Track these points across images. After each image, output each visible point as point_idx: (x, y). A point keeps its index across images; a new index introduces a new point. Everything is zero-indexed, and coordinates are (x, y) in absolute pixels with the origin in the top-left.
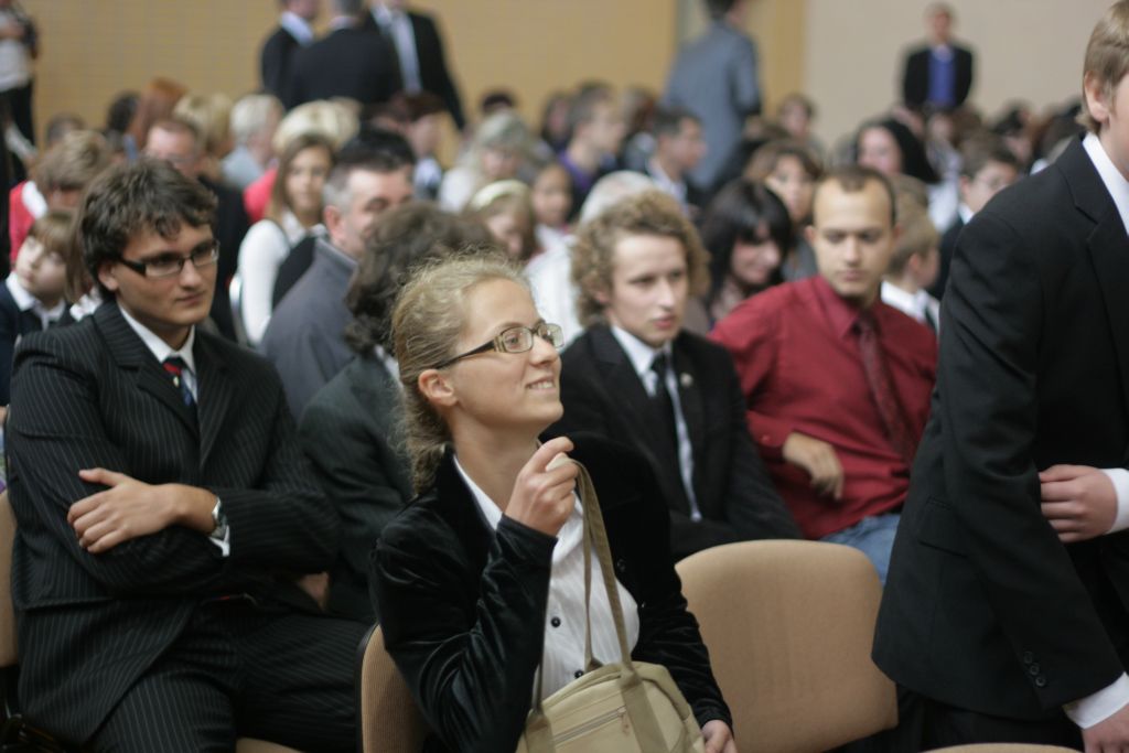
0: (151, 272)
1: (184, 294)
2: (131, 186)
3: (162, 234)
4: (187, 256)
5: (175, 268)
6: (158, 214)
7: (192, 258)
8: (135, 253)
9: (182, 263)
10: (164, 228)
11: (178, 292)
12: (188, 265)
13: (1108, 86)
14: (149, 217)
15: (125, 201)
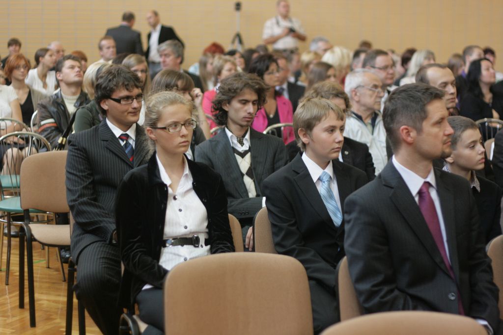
0: (123, 102)
1: (133, 111)
2: (115, 72)
3: (127, 89)
4: (134, 97)
5: (130, 101)
6: (126, 83)
7: (136, 98)
8: (116, 95)
9: (133, 100)
10: (128, 87)
11: (130, 110)
12: (135, 100)
13: (309, 132)
14: (123, 84)
15: (115, 77)
